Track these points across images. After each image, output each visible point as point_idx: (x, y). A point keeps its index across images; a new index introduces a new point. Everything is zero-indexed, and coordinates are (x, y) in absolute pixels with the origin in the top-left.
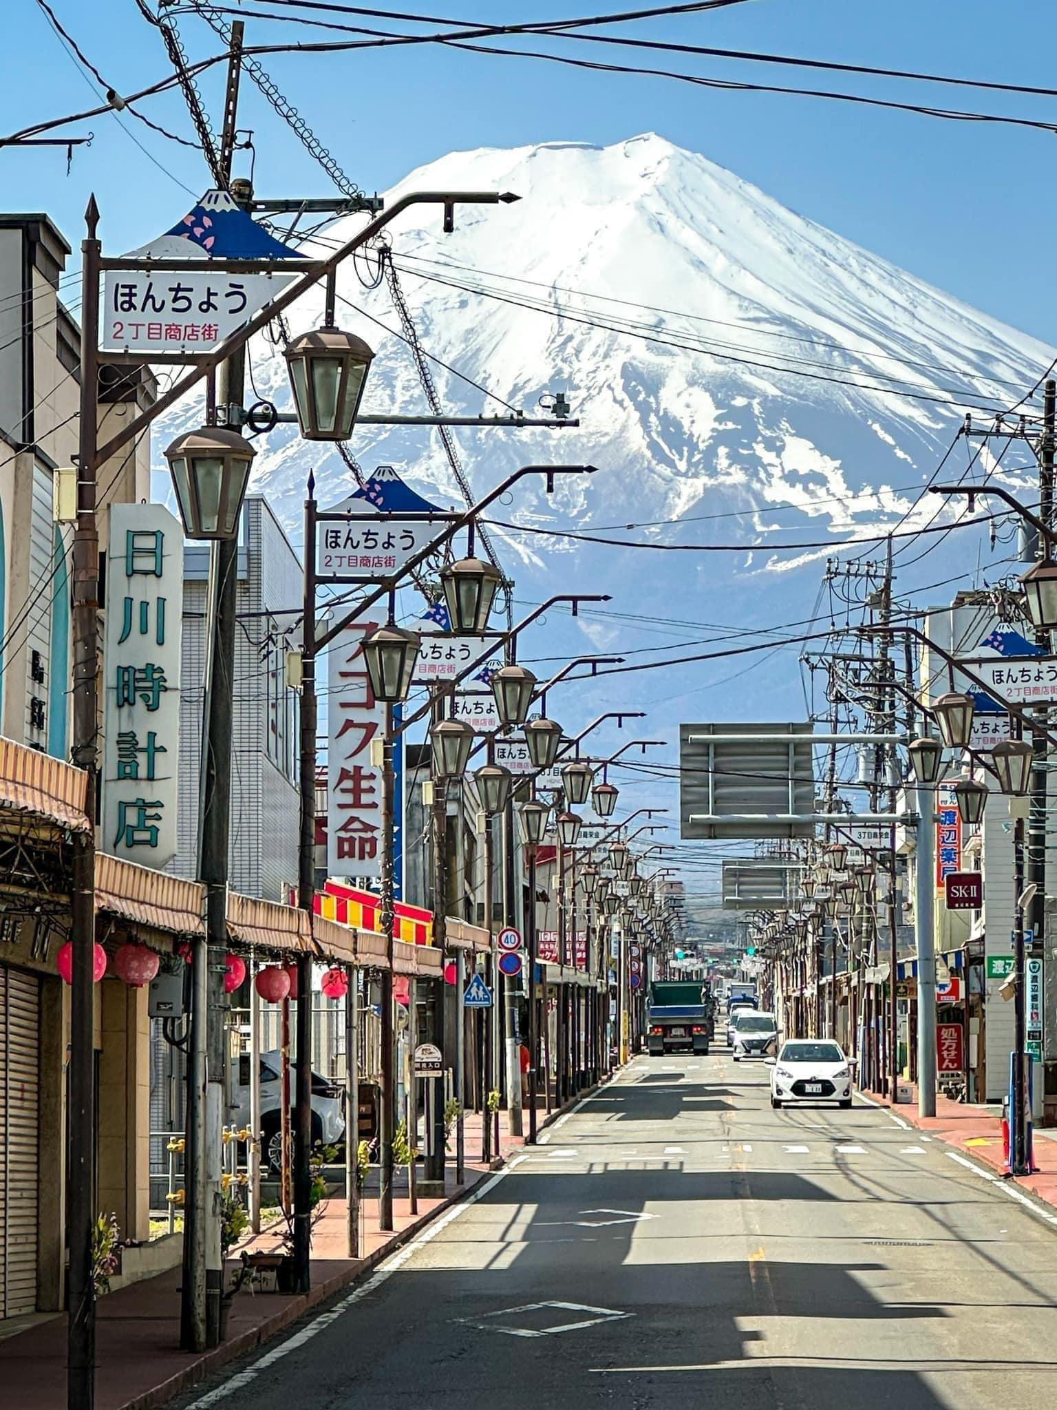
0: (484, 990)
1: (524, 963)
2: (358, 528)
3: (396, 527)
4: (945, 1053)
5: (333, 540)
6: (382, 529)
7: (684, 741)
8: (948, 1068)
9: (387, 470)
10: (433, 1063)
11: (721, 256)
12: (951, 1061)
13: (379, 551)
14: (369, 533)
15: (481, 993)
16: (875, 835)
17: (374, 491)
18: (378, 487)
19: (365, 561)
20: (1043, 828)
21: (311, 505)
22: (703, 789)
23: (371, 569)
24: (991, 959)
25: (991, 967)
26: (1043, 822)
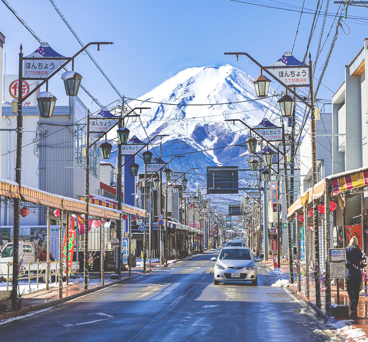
0: (144, 226)
1: (164, 222)
2: (36, 62)
3: (49, 62)
4: (274, 246)
5: (28, 66)
6: (44, 62)
7: (207, 170)
8: (274, 250)
9: (46, 43)
10: (117, 243)
11: (243, 89)
12: (275, 248)
13: (43, 70)
14: (40, 64)
15: (143, 228)
16: (256, 195)
17: (42, 50)
18: (43, 49)
19: (39, 73)
20: (293, 190)
21: (21, 55)
22: (212, 182)
23: (40, 75)
24: (283, 224)
25: (283, 226)
26: (293, 189)
